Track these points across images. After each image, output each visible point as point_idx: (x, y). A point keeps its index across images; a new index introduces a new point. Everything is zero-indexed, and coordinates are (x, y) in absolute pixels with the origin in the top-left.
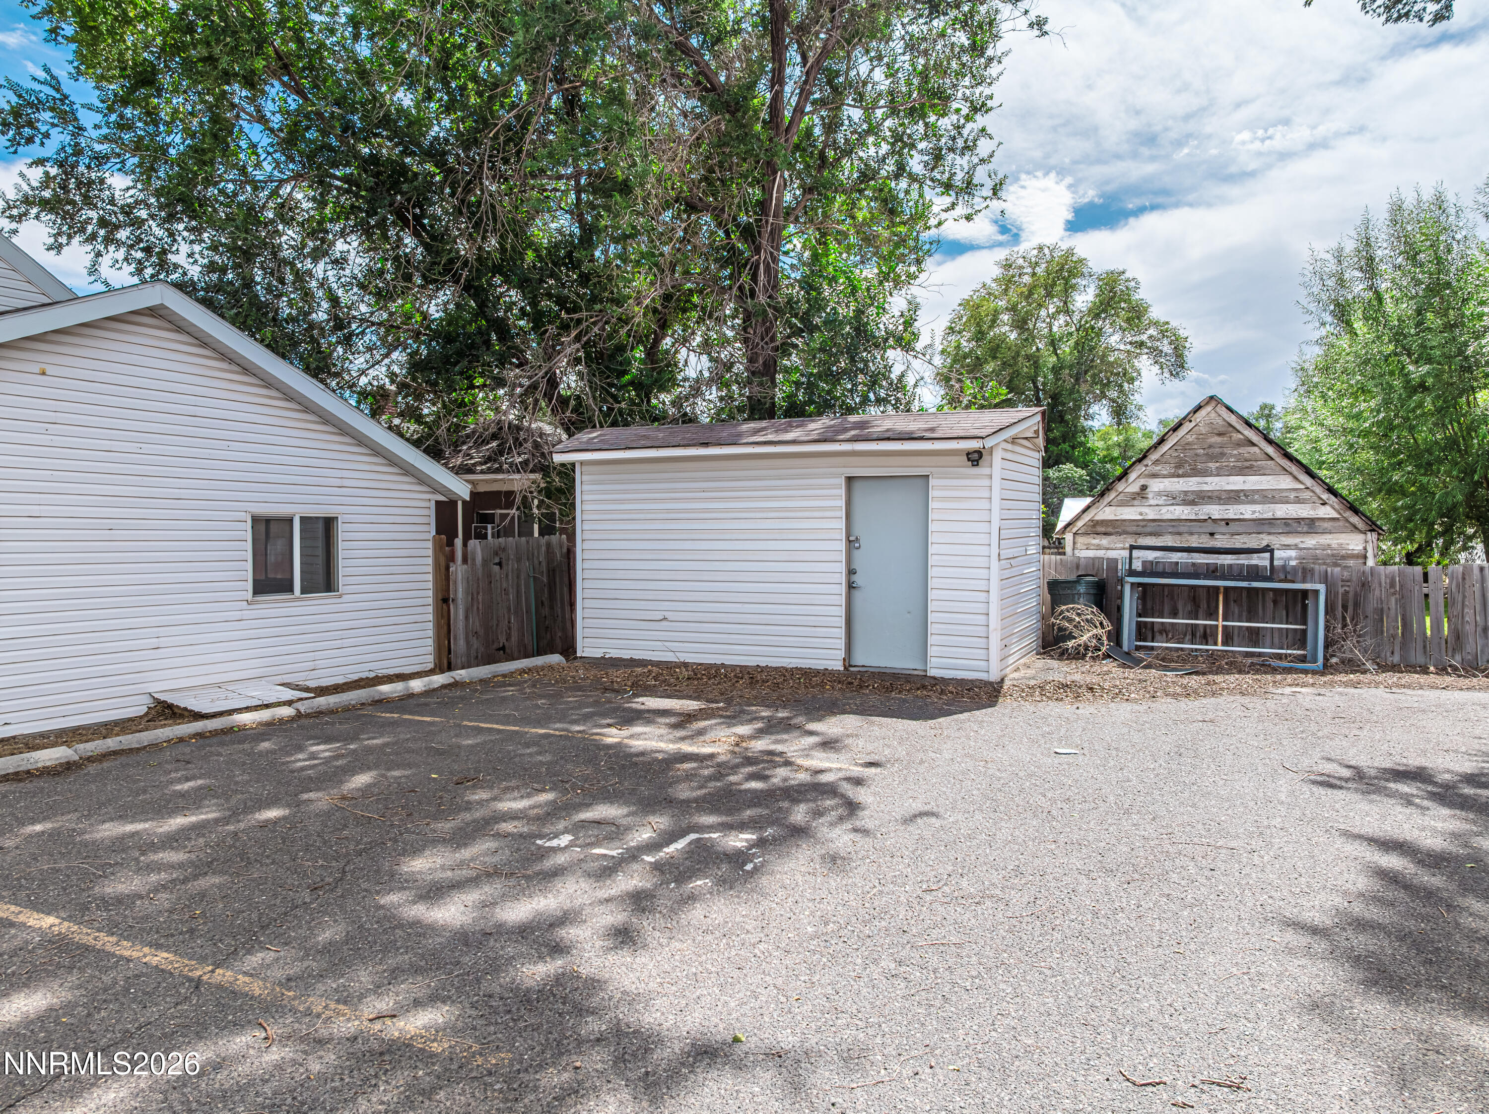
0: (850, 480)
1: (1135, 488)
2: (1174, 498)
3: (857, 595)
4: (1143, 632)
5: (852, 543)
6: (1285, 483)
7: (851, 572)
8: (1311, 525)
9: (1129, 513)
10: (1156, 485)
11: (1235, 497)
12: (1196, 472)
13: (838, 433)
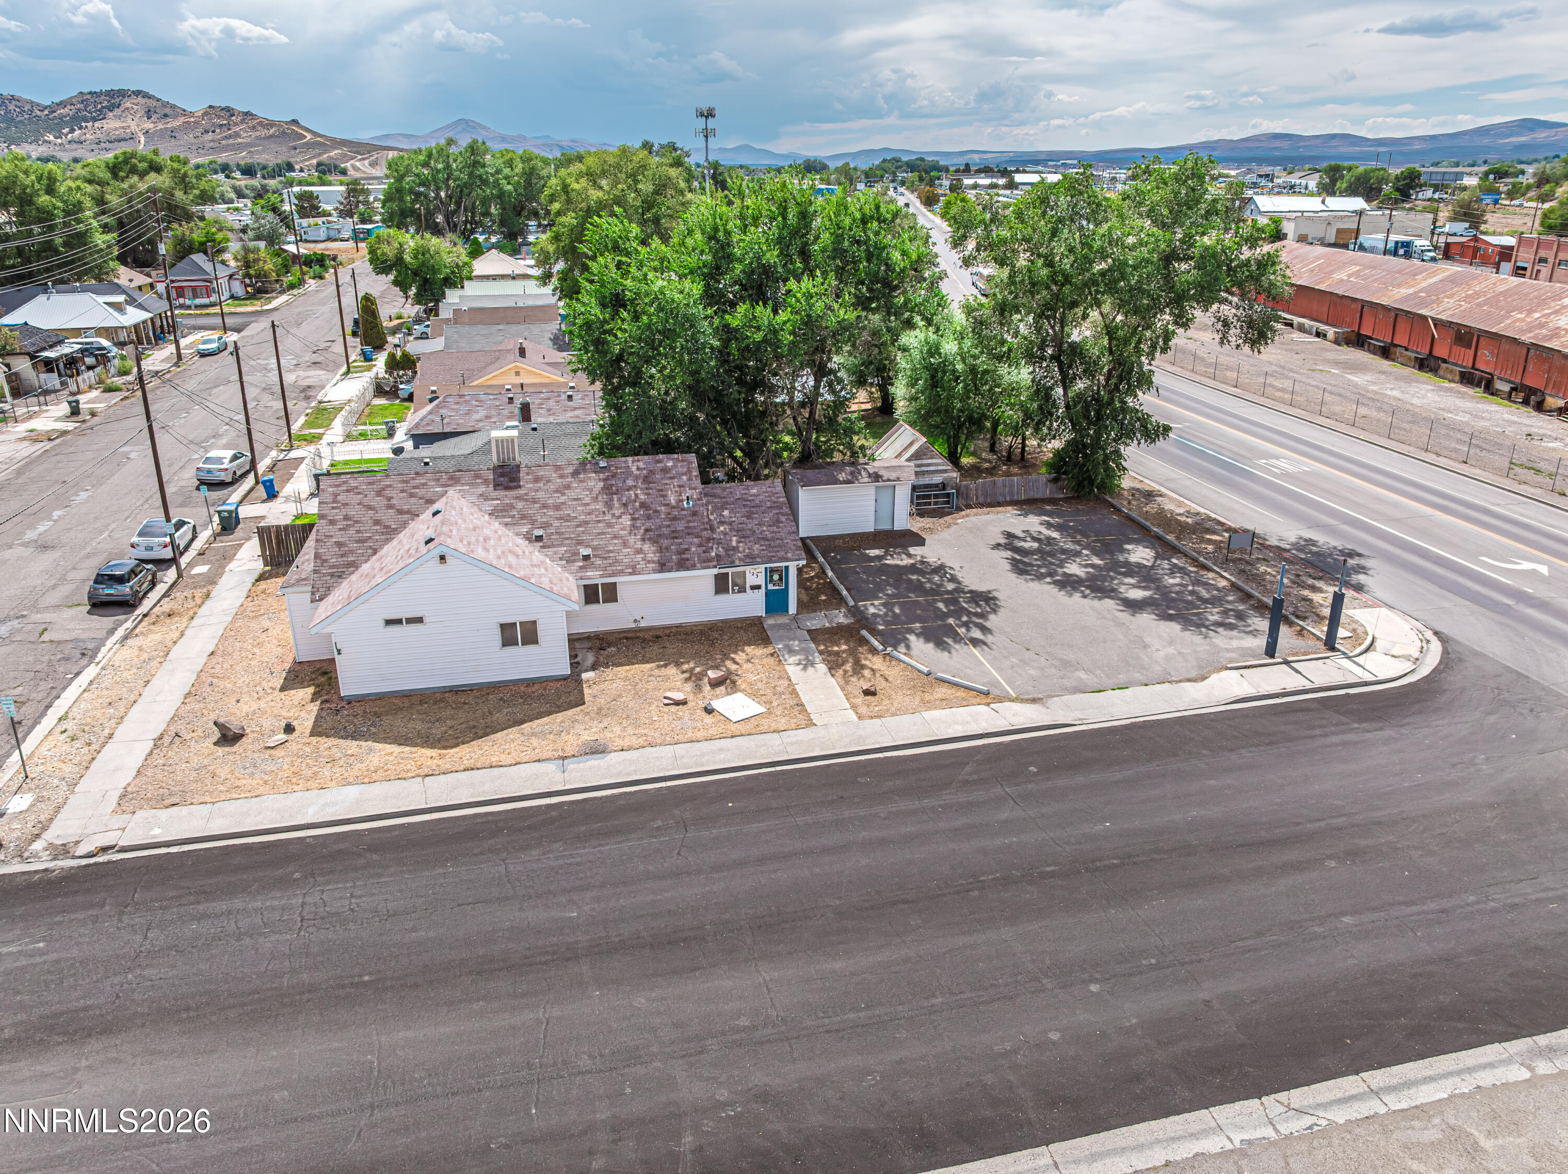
0: (876, 488)
3: (877, 513)
4: (918, 505)
5: (876, 501)
6: (940, 461)
7: (875, 508)
8: (945, 471)
11: (929, 465)
13: (874, 478)
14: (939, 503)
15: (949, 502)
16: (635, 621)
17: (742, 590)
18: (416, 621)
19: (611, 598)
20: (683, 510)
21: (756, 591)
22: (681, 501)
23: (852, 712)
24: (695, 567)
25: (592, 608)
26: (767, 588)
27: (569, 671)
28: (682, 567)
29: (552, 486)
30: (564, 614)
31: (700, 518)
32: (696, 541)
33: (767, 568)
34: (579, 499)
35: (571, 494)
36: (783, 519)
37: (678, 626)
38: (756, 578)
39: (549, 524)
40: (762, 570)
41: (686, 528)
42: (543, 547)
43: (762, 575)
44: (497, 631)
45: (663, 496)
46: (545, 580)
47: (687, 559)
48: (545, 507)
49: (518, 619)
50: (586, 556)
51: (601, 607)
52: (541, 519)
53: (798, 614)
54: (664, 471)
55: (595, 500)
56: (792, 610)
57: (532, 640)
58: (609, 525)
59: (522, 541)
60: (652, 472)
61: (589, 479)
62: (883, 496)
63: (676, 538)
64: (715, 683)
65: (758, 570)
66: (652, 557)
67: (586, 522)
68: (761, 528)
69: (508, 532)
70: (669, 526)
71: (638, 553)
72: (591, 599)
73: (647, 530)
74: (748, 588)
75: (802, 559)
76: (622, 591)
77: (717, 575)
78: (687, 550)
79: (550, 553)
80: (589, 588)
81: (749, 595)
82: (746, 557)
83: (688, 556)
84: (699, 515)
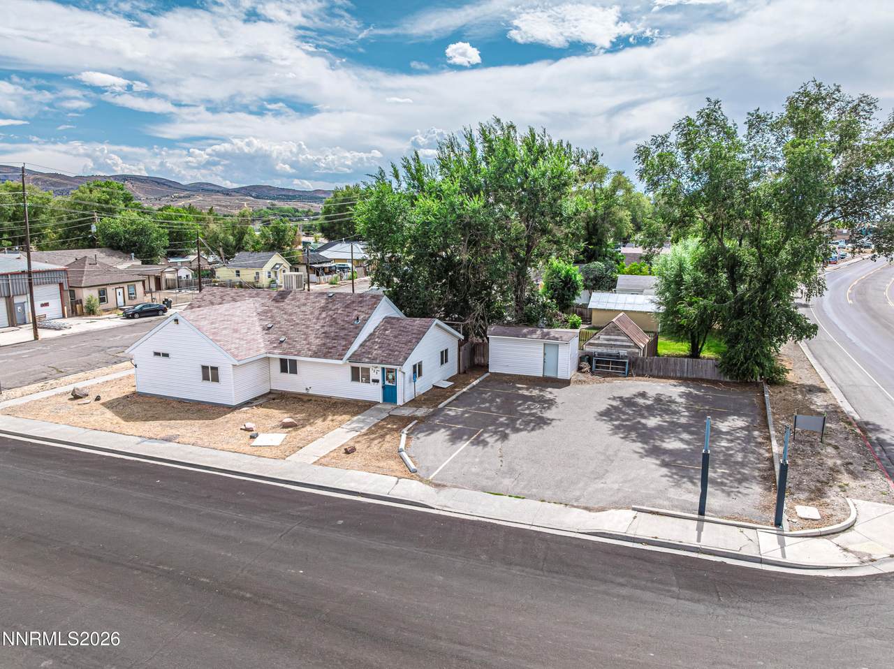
0: (544, 344)
1: (597, 337)
2: (605, 339)
3: (545, 363)
4: (597, 367)
5: (545, 354)
7: (544, 359)
9: (596, 342)
10: (601, 337)
11: (616, 340)
12: (609, 335)
13: (544, 336)
14: (617, 369)
15: (624, 370)
16: (307, 389)
17: (368, 381)
18: (166, 355)
19: (294, 371)
20: (352, 325)
21: (376, 383)
22: (355, 320)
23: (316, 459)
24: (331, 358)
25: (284, 375)
26: (384, 383)
27: (234, 403)
28: (325, 356)
29: (298, 303)
30: (231, 366)
31: (357, 331)
32: (344, 343)
33: (383, 369)
34: (305, 312)
35: (303, 308)
36: (414, 341)
37: (330, 398)
38: (376, 374)
39: (279, 322)
40: (380, 370)
41: (345, 335)
42: (266, 334)
43: (380, 373)
44: (200, 369)
45: (348, 316)
46: (233, 346)
47: (331, 352)
48: (285, 313)
49: (209, 364)
50: (282, 342)
51: (288, 376)
52: (278, 319)
53: (403, 406)
54: (360, 302)
55: (312, 313)
56: (400, 402)
57: (216, 379)
58: (307, 327)
59: (259, 329)
60: (353, 302)
61: (319, 301)
62: (550, 351)
63: (335, 339)
64: (285, 426)
65: (377, 369)
66: (314, 348)
67: (298, 324)
68: (395, 344)
69: (257, 324)
70: (336, 332)
71: (308, 344)
72: (284, 370)
73: (323, 333)
74: (371, 381)
75: (402, 365)
76: (299, 368)
77: (353, 368)
78: (335, 347)
79: (267, 336)
80: (283, 362)
81: (372, 386)
82: (369, 358)
83: (332, 350)
84: (358, 329)
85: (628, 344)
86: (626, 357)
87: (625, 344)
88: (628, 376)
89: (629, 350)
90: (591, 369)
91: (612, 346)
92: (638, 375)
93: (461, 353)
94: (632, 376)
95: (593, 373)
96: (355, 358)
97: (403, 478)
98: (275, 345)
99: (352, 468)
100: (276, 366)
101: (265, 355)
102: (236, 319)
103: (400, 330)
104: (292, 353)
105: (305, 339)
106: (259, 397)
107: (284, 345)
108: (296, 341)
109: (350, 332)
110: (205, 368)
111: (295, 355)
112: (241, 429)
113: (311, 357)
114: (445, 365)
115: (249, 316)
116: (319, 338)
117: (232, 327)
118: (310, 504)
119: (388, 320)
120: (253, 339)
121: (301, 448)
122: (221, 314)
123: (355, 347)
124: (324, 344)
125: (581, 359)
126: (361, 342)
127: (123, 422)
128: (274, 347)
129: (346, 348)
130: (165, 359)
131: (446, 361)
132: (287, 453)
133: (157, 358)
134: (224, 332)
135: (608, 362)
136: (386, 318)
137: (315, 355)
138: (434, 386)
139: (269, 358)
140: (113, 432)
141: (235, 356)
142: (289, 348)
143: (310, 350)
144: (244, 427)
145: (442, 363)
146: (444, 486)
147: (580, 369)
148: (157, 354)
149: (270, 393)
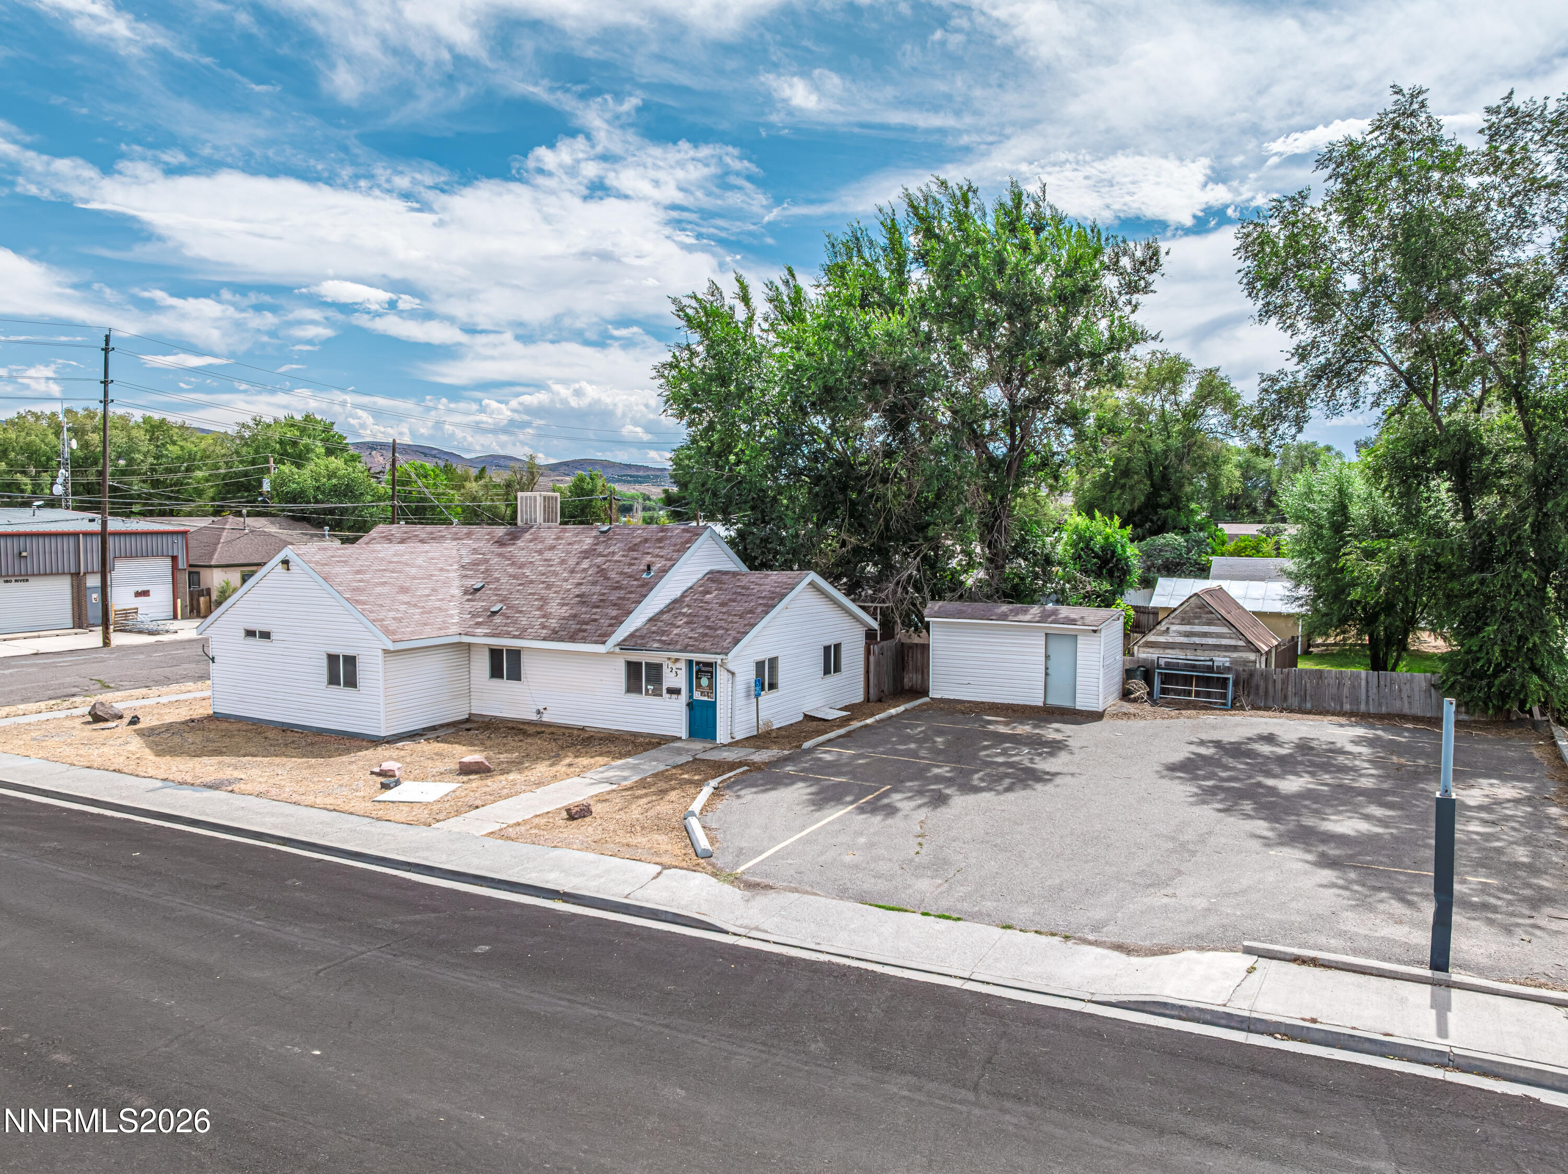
0: (1046, 634)
1: (1164, 628)
2: (1181, 634)
3: (1049, 678)
4: (1164, 691)
5: (1047, 657)
6: (1225, 630)
7: (1047, 669)
8: (1235, 648)
9: (1162, 639)
10: (1173, 628)
11: (1205, 635)
12: (1189, 623)
13: (1044, 618)
14: (1208, 695)
15: (1224, 696)
16: (538, 712)
17: (658, 692)
18: (266, 635)
19: (516, 675)
20: (636, 580)
21: (674, 696)
22: (644, 571)
23: (497, 827)
24: (584, 640)
25: (496, 682)
26: (691, 697)
27: (383, 733)
28: (572, 638)
29: (539, 546)
30: (380, 653)
31: (644, 590)
32: (614, 613)
33: (690, 662)
34: (549, 560)
35: (548, 555)
36: (759, 610)
37: (583, 729)
38: (675, 677)
39: (498, 580)
40: (682, 665)
41: (620, 598)
42: (468, 600)
43: (683, 674)
44: (324, 662)
45: (631, 565)
46: (392, 614)
47: (585, 631)
48: (513, 564)
49: (341, 650)
50: (494, 613)
51: (505, 686)
52: (496, 575)
53: (730, 745)
54: (660, 540)
55: (563, 562)
56: (722, 736)
57: (351, 682)
58: (549, 587)
59: (457, 592)
60: (646, 540)
61: (579, 542)
62: (1060, 649)
63: (598, 607)
64: (467, 770)
65: (678, 665)
66: (553, 623)
67: (531, 582)
68: (721, 616)
69: (457, 583)
70: (604, 594)
71: (544, 616)
72: (496, 672)
73: (578, 596)
74: (664, 691)
75: (726, 654)
76: (527, 665)
77: (630, 664)
78: (595, 620)
79: (468, 606)
80: (496, 654)
81: (667, 701)
82: (663, 642)
83: (588, 627)
84: (647, 587)
85: (1232, 642)
86: (1228, 670)
87: (1225, 642)
88: (1233, 707)
89: (1235, 655)
90: (1150, 694)
91: (1195, 647)
92: (1255, 708)
93: (872, 658)
94: (1242, 708)
95: (1154, 703)
96: (633, 642)
97: (676, 867)
98: (480, 620)
99: (569, 846)
100: (482, 664)
101: (456, 639)
102: (413, 571)
103: (735, 593)
104: (508, 633)
105: (540, 608)
106: (442, 726)
107: (498, 620)
108: (521, 612)
109: (631, 592)
110: (333, 659)
111: (515, 637)
112: (372, 773)
113: (544, 639)
114: (833, 678)
115: (442, 570)
116: (567, 604)
117: (399, 583)
118: (434, 910)
119: (715, 578)
120: (439, 608)
121: (477, 807)
122: (383, 559)
123: (636, 620)
124: (574, 616)
125: (1129, 674)
126: (651, 615)
127: (152, 757)
128: (477, 623)
129: (617, 622)
130: (264, 642)
131: (837, 669)
132: (440, 817)
133: (251, 641)
134: (379, 590)
135: (1187, 680)
136: (711, 572)
137: (555, 636)
138: (806, 715)
139: (469, 645)
140: (119, 771)
141: (387, 631)
142: (506, 625)
143: (544, 627)
144: (377, 770)
145: (827, 671)
146: (768, 887)
147: (1126, 695)
148: (250, 633)
149: (467, 721)
